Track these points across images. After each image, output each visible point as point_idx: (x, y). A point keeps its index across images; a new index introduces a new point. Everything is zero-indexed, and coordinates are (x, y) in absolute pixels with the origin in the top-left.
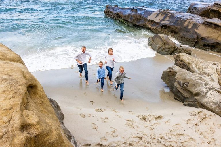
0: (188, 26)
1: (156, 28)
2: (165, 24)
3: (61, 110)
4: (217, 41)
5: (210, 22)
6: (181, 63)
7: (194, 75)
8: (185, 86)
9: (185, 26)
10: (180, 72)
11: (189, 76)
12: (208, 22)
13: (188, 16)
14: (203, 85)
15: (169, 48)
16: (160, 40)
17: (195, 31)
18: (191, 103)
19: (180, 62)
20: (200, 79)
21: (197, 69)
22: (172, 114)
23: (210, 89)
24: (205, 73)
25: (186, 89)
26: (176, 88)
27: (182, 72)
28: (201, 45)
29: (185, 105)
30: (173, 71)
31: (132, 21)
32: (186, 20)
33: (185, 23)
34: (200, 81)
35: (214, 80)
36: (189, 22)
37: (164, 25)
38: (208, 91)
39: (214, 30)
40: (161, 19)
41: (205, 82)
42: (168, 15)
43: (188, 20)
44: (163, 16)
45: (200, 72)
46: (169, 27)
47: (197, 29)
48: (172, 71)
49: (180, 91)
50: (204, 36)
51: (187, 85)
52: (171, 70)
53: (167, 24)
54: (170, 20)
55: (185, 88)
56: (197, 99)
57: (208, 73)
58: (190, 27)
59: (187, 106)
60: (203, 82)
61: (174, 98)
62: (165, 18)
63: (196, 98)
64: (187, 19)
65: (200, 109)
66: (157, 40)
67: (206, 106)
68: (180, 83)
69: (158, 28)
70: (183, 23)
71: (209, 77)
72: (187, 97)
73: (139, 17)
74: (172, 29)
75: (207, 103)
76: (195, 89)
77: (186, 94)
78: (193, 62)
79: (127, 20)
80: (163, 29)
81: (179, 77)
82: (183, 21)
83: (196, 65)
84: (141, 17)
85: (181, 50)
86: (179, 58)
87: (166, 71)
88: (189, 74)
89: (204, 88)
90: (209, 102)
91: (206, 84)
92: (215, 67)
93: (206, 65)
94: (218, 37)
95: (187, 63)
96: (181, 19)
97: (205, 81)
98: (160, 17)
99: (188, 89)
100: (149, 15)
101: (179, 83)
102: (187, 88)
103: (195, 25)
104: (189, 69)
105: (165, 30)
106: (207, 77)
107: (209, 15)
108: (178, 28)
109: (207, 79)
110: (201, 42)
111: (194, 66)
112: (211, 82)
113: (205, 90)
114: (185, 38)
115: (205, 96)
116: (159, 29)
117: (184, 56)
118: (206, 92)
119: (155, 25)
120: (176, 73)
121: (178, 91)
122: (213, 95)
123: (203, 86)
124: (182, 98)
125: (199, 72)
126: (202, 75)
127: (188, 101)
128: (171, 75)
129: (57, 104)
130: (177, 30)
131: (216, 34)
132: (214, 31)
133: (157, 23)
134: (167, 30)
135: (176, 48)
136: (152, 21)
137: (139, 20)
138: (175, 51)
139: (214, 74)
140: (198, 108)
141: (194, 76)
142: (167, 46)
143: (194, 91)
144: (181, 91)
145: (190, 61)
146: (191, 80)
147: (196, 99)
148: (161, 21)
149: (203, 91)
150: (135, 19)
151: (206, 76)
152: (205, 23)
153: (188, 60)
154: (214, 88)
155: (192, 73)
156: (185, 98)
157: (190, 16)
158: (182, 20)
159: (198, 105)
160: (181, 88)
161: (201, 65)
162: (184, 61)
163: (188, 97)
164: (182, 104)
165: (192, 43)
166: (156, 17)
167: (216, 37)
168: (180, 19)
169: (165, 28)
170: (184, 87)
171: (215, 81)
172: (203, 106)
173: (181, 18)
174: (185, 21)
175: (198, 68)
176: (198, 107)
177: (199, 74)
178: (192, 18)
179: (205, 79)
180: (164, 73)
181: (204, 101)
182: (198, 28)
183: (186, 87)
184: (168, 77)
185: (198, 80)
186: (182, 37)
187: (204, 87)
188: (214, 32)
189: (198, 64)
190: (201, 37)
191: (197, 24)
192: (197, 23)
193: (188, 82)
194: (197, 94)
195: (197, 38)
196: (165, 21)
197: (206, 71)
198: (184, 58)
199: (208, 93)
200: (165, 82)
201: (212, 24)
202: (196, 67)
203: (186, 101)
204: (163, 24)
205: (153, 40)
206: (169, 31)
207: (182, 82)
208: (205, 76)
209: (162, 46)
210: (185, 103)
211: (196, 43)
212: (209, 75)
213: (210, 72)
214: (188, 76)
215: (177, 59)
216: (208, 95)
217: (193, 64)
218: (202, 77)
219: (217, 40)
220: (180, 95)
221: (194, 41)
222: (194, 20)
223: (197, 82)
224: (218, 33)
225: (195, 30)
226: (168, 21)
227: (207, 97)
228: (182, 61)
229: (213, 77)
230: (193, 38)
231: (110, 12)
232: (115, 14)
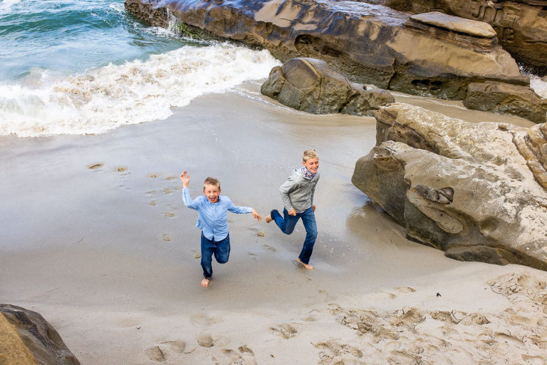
0: (367, 34)
1: (280, 44)
2: (305, 31)
3: (64, 347)
4: (448, 71)
5: (424, 21)
6: (403, 132)
7: (459, 164)
8: (444, 199)
9: (361, 34)
10: (415, 161)
11: (447, 170)
12: (419, 22)
13: (362, 8)
14: (498, 192)
15: (335, 94)
16: (304, 74)
17: (387, 47)
18: (474, 250)
19: (398, 128)
20: (481, 177)
21: (458, 148)
22: (438, 295)
23: (522, 203)
24: (487, 157)
25: (451, 209)
26: (417, 208)
27: (419, 157)
28: (406, 82)
29: (450, 256)
30: (391, 158)
31: (209, 28)
32: (360, 18)
33: (358, 28)
34: (482, 180)
35: (519, 174)
36: (370, 24)
37: (302, 33)
38: (518, 210)
39: (437, 42)
40: (292, 19)
41: (499, 183)
42: (310, 6)
43: (365, 19)
44: (297, 10)
45: (472, 154)
46: (317, 39)
47: (393, 41)
48: (388, 159)
49: (429, 215)
50: (412, 58)
51: (451, 200)
52: (384, 156)
53: (312, 31)
54: (317, 20)
55: (447, 206)
56: (496, 238)
57: (496, 156)
58: (374, 37)
59: (460, 260)
60: (493, 185)
61: (409, 238)
62: (302, 15)
63: (486, 232)
64: (363, 16)
66: (295, 73)
67: (530, 257)
68: (426, 192)
69: (288, 43)
70: (354, 26)
71: (502, 167)
72: (454, 232)
73: (229, 16)
74: (327, 43)
75: (531, 245)
76: (480, 208)
77: (451, 225)
78: (440, 126)
79: (197, 25)
80: (300, 46)
81: (417, 174)
82: (353, 22)
83: (453, 135)
84: (237, 14)
85: (367, 98)
86: (395, 118)
87: (367, 159)
88: (443, 164)
89: (505, 201)
90: (537, 245)
91: (505, 189)
92: (507, 137)
93: (480, 132)
94: (448, 60)
95: (422, 132)
96: (348, 18)
97: (497, 179)
98: (290, 14)
99: (457, 208)
100: (258, 10)
101: (423, 192)
102: (451, 205)
103: (386, 33)
104: (433, 148)
105: (306, 47)
106: (497, 167)
107: (411, 5)
108: (343, 41)
109: (501, 175)
110: (407, 76)
111: (447, 138)
112: (516, 183)
113: (508, 206)
114: (363, 67)
115: (516, 226)
116: (290, 45)
117: (407, 110)
118: (514, 212)
119: (276, 36)
120: (402, 163)
121: (424, 216)
122: (537, 220)
123: (498, 196)
124: (439, 236)
125: (470, 156)
126: (480, 162)
127: (460, 245)
128: (385, 169)
129: (46, 324)
130: (340, 47)
131: (443, 52)
132: (435, 44)
133: (284, 31)
134: (311, 48)
135: (354, 92)
136: (268, 25)
137: (230, 23)
138: (352, 101)
139: (512, 158)
140: (500, 263)
141: (460, 168)
142: (330, 90)
143: (479, 213)
144: (434, 216)
145: (431, 125)
146: (458, 180)
147: (489, 238)
148: (293, 23)
149: (506, 210)
150: (221, 22)
151: (494, 165)
152: (412, 24)
153: (425, 123)
154: (531, 199)
155: (450, 160)
156: (448, 235)
157: (366, 9)
158: (351, 19)
159: (500, 255)
160: (432, 208)
161: (465, 133)
162: (411, 126)
163: (459, 231)
164: (443, 253)
165: (381, 78)
166: (277, 14)
167: (443, 59)
168: (345, 18)
169: (307, 43)
170: (442, 204)
171: (523, 178)
172: (519, 257)
173: (347, 15)
174: (358, 21)
175: (461, 144)
176: (502, 260)
177: (469, 159)
178: (374, 13)
179: (495, 173)
180: (359, 165)
181: (521, 241)
182: (396, 38)
183: (449, 203)
184: (375, 177)
185: (477, 180)
186: (356, 64)
187: (503, 198)
188: (438, 47)
189: (458, 130)
190: (406, 61)
191: (391, 27)
192: (391, 24)
193: (450, 188)
194: (491, 222)
195: (396, 64)
196: (304, 23)
197: (487, 148)
198: (410, 118)
199: (522, 216)
200: (364, 191)
201: (430, 25)
202: (452, 141)
203: (454, 245)
204: (300, 31)
205: (284, 76)
206: (318, 51)
207: (432, 189)
208: (489, 163)
209: (315, 90)
210: (450, 252)
211: (393, 78)
212: (499, 161)
213: (498, 151)
214: (444, 168)
215: (387, 121)
216: (525, 222)
217: (441, 134)
218: (483, 167)
219: (446, 66)
220: (430, 229)
221: (389, 74)
222: (381, 18)
223: (478, 185)
224: (446, 49)
225: (388, 43)
226: (312, 23)
227: (523, 229)
228: (405, 126)
229: (515, 166)
230: (384, 66)
231: (141, 7)
232: (159, 9)
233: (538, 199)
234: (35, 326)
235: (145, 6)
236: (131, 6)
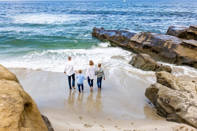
0: (167, 46)
1: (138, 48)
2: (147, 44)
3: (51, 126)
4: (195, 60)
5: (187, 43)
6: (163, 80)
7: (175, 92)
8: (167, 102)
9: (165, 46)
11: (171, 93)
12: (185, 43)
13: (167, 37)
14: (184, 101)
15: (151, 66)
16: (142, 59)
17: (174, 51)
18: (173, 118)
19: (161, 79)
20: (180, 96)
21: (177, 87)
22: (156, 129)
23: (190, 105)
24: (185, 90)
25: (169, 105)
26: (159, 104)
27: (163, 89)
28: (180, 63)
29: (168, 120)
30: (155, 88)
31: (116, 42)
32: (165, 41)
33: (164, 44)
34: (180, 97)
35: (193, 96)
36: (169, 43)
37: (146, 45)
38: (188, 107)
39: (191, 50)
40: (143, 40)
41: (186, 98)
42: (149, 36)
43: (167, 41)
44: (145, 37)
45: (181, 89)
46: (150, 47)
47: (176, 49)
48: (154, 88)
49: (163, 107)
50: (182, 55)
51: (169, 102)
52: (154, 87)
53: (149, 45)
54: (151, 41)
55: (168, 104)
56: (179, 115)
57: (188, 90)
58: (169, 47)
59: (170, 121)
60: (183, 99)
61: (157, 114)
62: (146, 39)
63: (177, 113)
64: (167, 40)
65: (182, 125)
66: (139, 59)
67: (187, 121)
68: (162, 99)
69: (141, 48)
70: (163, 43)
71: (189, 94)
72: (169, 112)
73: (123, 38)
74: (154, 49)
75: (188, 118)
76: (177, 105)
77: (168, 110)
78: (173, 79)
79: (113, 41)
80: (145, 49)
81: (161, 94)
82: (163, 42)
83: (177, 83)
84: (125, 38)
85: (162, 68)
86: (161, 76)
87: (149, 88)
88: (170, 91)
89: (185, 104)
90: (190, 118)
91: (187, 100)
92: (194, 84)
93: (185, 82)
94: (195, 57)
95: (168, 81)
96: (161, 40)
97: (185, 97)
98: (142, 39)
99: (170, 105)
100: (132, 37)
101: (161, 99)
102: (169, 104)
103: (174, 46)
104: (170, 86)
105: (147, 50)
106: (187, 94)
107: (186, 37)
108: (159, 48)
110: (180, 61)
111: (175, 83)
112: (191, 99)
113: (185, 106)
114: (165, 57)
115: (186, 112)
116: (141, 49)
117: (164, 74)
118: (187, 108)
119: (137, 46)
120: (158, 90)
121: (161, 107)
122: (193, 111)
123: (184, 102)
124: (165, 113)
125: (179, 89)
126: (182, 92)
127: (171, 117)
128: (154, 91)
129: (48, 120)
130: (158, 50)
131: (193, 54)
132: (191, 51)
133: (140, 44)
134: (148, 50)
135: (158, 66)
136: (135, 42)
137: (123, 41)
138: (157, 69)
139: (193, 91)
140: (180, 123)
141: (175, 93)
142: (149, 65)
143: (176, 107)
144: (164, 107)
145: (171, 79)
146: (173, 96)
147: (177, 115)
148: (143, 41)
149: (184, 107)
150: (120, 40)
151: (186, 93)
152: (183, 44)
153: (169, 78)
154: (194, 104)
155: (173, 90)
156: (167, 113)
157: (169, 38)
158: (162, 41)
159: (180, 120)
160: (164, 104)
161: (181, 82)
162: (165, 79)
163: (171, 112)
164: (165, 119)
165: (172, 61)
166: (138, 38)
167: (193, 56)
168: (160, 41)
169: (147, 48)
170: (166, 103)
171: (194, 98)
172: (184, 121)
173: (161, 39)
174: (165, 42)
175: (179, 86)
176: (180, 122)
177: (179, 91)
178: (170, 39)
179: (186, 95)
180: (147, 89)
181: (185, 116)
182: (177, 48)
183: (168, 103)
184: (151, 94)
185: (179, 97)
186: (163, 56)
187: (185, 103)
188: (192, 52)
189: (178, 81)
190: (180, 56)
191: (176, 44)
192: (176, 43)
193: (170, 99)
194: (179, 110)
195: (176, 57)
196: (146, 42)
197: (186, 88)
198: (165, 76)
199: (189, 109)
200: (148, 98)
201: (189, 44)
202: (176, 84)
203: (169, 117)
204: (145, 44)
205: (136, 59)
206: (151, 51)
207: (164, 98)
208: (185, 92)
209: (145, 64)
210: (168, 118)
211: (175, 62)
212: (188, 92)
213: (189, 89)
214: (170, 92)
215: (159, 77)
216: (189, 111)
217: (173, 82)
218: (183, 93)
219: (194, 59)
220: (163, 111)
221: (174, 60)
222: (173, 41)
223: (178, 99)
224: (195, 53)
225: (174, 50)
226: (149, 42)
227: (188, 113)
228: (163, 79)
229: (193, 94)
230: (172, 57)
231: (96, 34)
232: (101, 35)
233: (195, 105)
234: (45, 119)
235: (98, 34)
236: (93, 34)
